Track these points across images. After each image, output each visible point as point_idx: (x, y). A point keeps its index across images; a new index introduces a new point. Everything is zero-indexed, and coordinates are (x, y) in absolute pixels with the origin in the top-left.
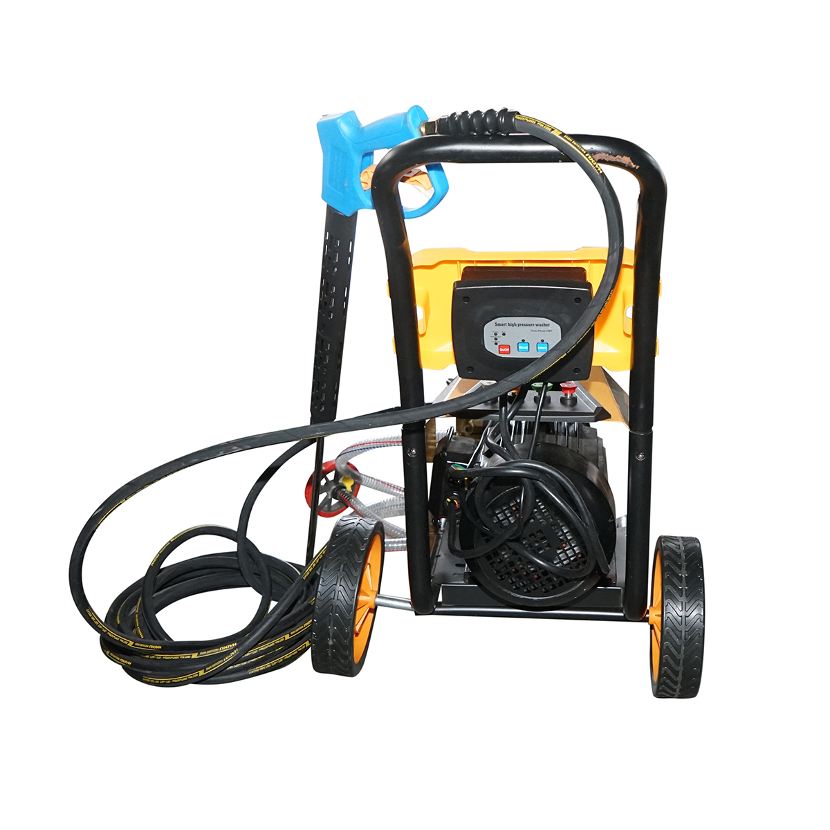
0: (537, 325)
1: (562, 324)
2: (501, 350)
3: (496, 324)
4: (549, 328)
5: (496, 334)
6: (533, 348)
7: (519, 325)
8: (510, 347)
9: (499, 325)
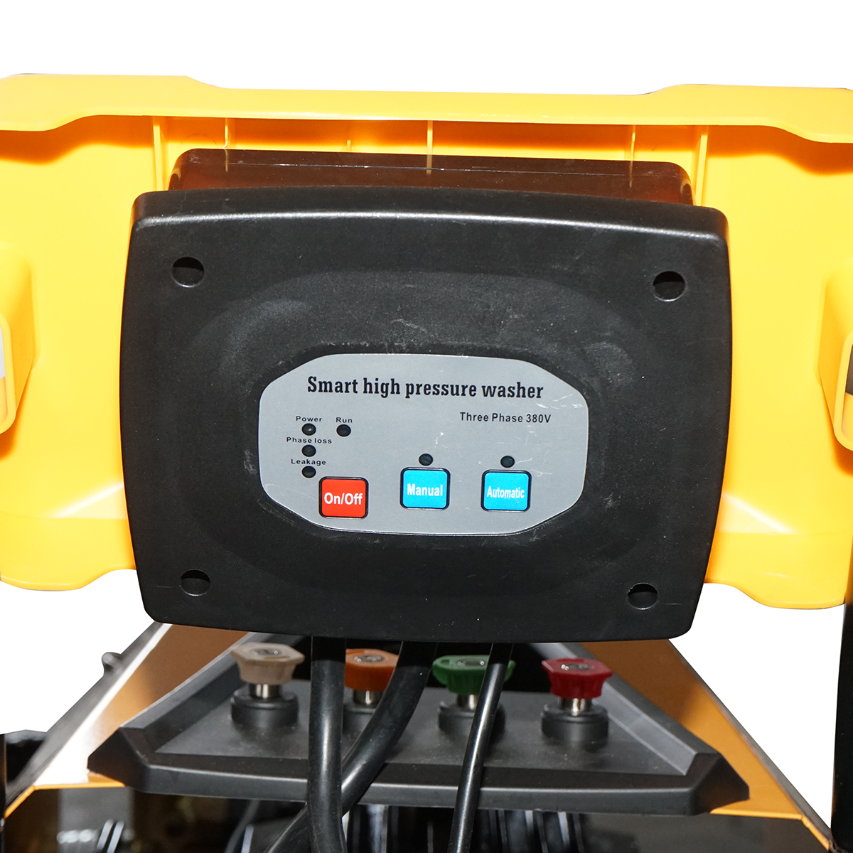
0: (488, 391)
1: (596, 385)
2: (331, 499)
3: (314, 385)
4: (538, 406)
5: (309, 429)
6: (465, 495)
7: (411, 389)
8: (364, 486)
9: (325, 387)
